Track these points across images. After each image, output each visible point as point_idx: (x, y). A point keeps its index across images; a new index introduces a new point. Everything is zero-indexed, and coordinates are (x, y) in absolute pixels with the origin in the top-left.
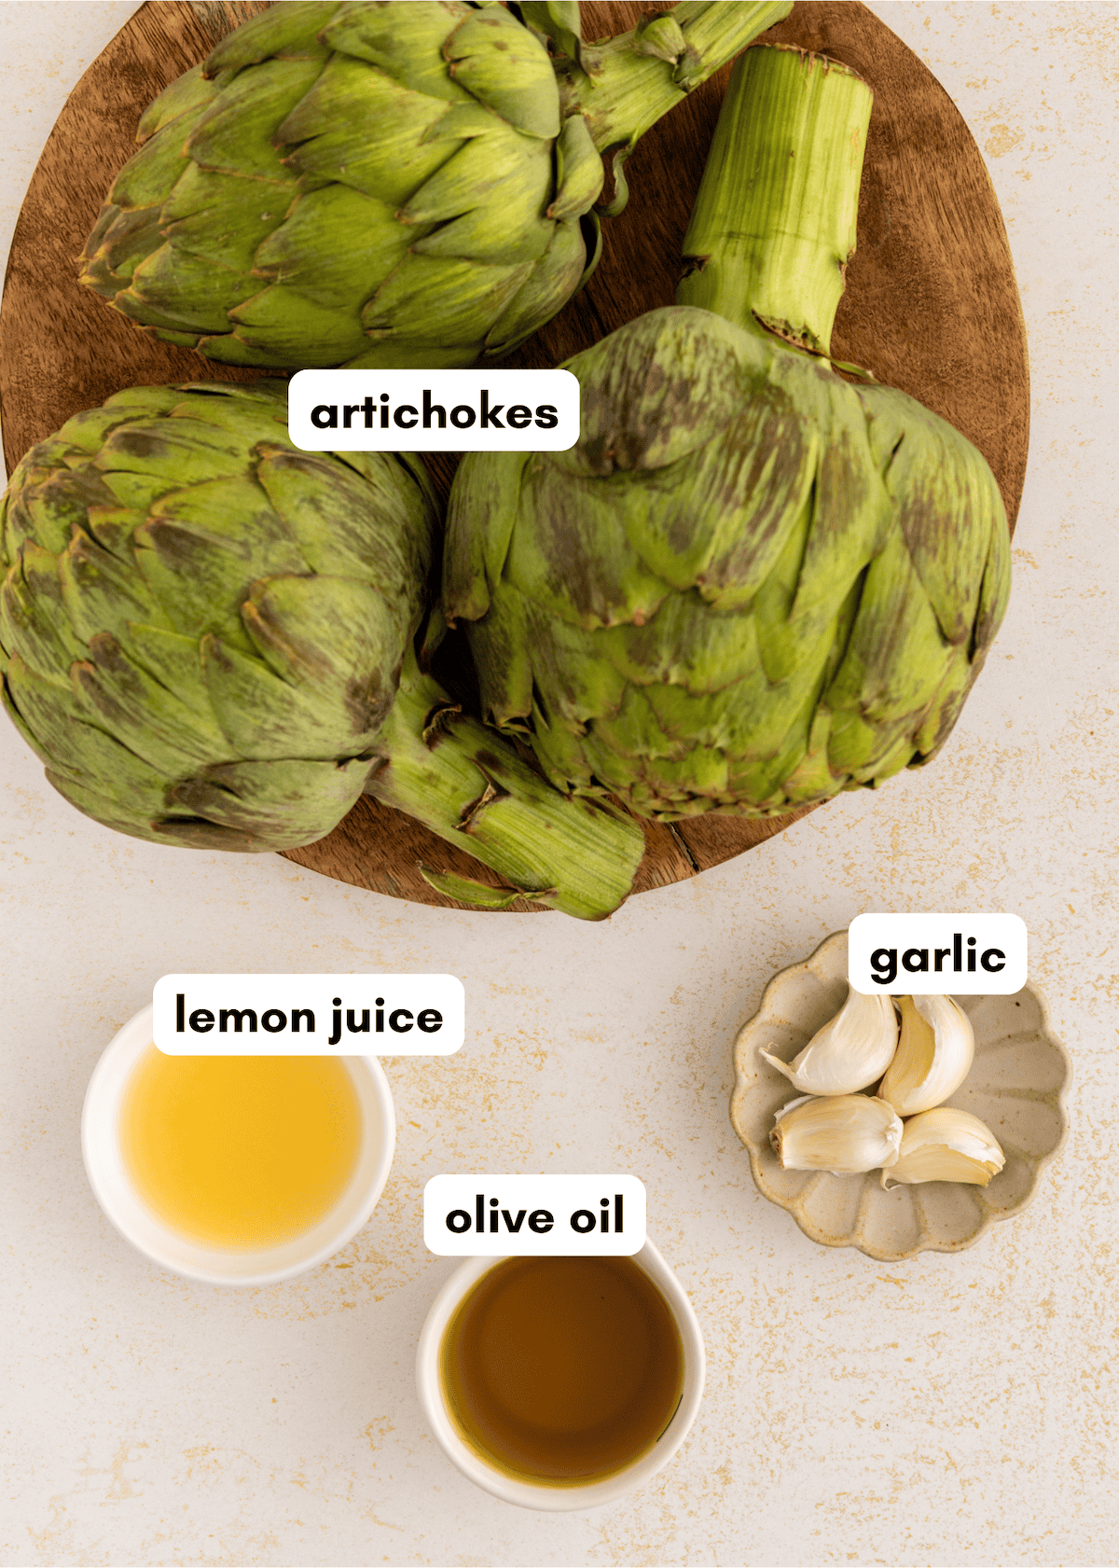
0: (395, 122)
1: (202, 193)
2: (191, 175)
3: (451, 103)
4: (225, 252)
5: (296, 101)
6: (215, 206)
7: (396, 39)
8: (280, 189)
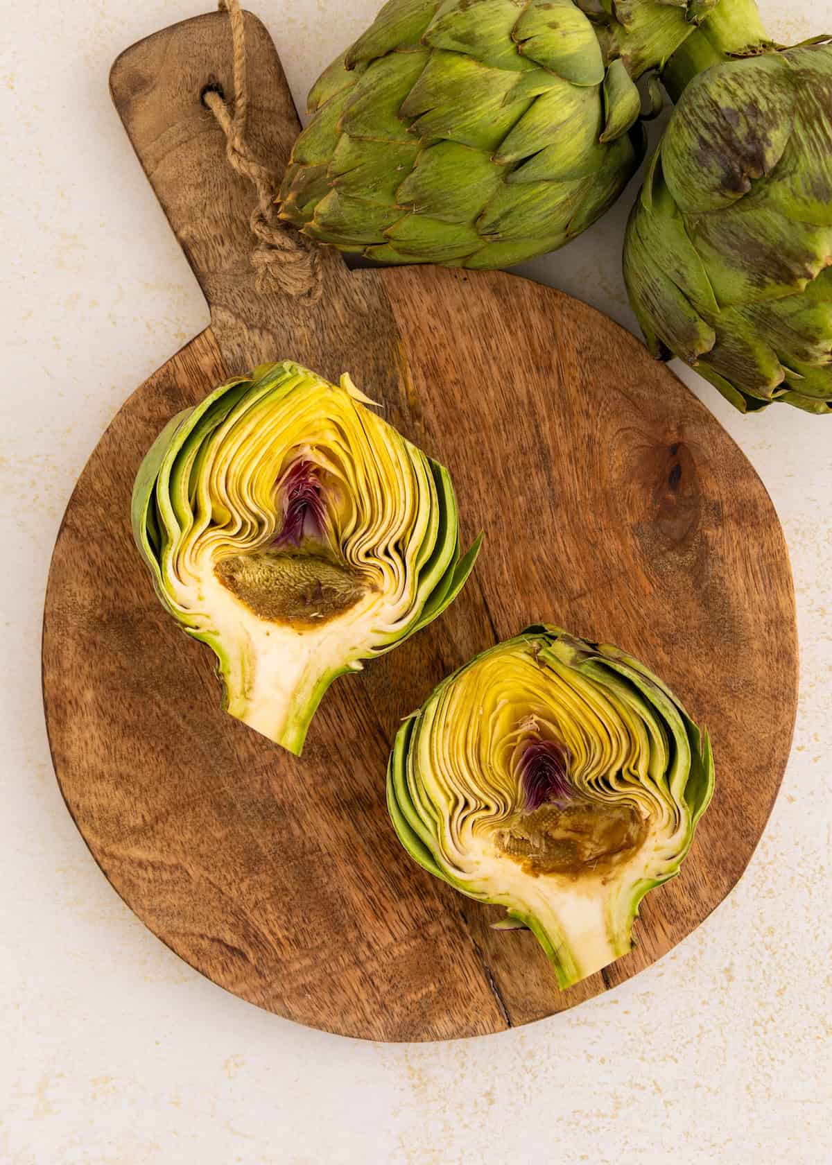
0: (482, 93)
1: (354, 155)
2: (344, 141)
3: (522, 72)
4: (374, 195)
5: (412, 85)
6: (364, 164)
7: (477, 34)
8: (408, 148)
